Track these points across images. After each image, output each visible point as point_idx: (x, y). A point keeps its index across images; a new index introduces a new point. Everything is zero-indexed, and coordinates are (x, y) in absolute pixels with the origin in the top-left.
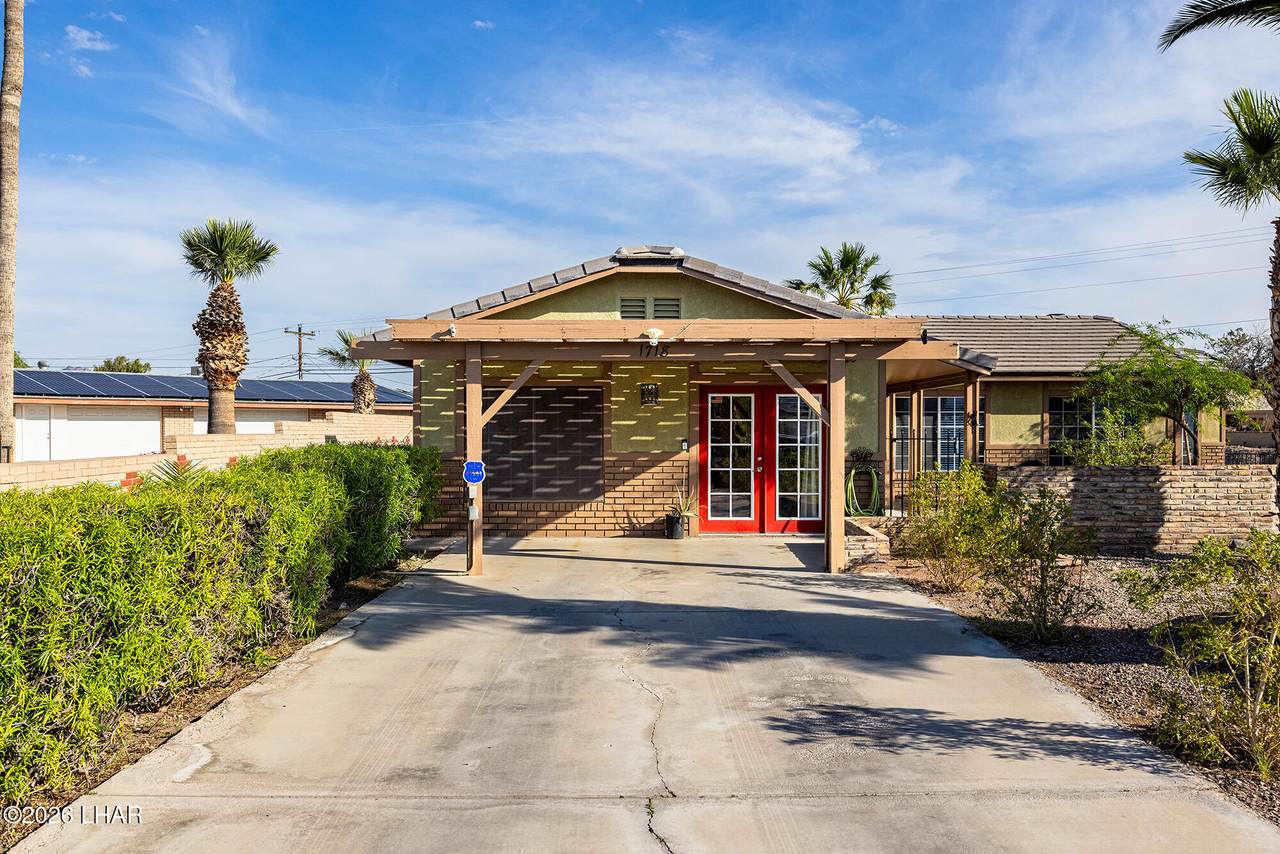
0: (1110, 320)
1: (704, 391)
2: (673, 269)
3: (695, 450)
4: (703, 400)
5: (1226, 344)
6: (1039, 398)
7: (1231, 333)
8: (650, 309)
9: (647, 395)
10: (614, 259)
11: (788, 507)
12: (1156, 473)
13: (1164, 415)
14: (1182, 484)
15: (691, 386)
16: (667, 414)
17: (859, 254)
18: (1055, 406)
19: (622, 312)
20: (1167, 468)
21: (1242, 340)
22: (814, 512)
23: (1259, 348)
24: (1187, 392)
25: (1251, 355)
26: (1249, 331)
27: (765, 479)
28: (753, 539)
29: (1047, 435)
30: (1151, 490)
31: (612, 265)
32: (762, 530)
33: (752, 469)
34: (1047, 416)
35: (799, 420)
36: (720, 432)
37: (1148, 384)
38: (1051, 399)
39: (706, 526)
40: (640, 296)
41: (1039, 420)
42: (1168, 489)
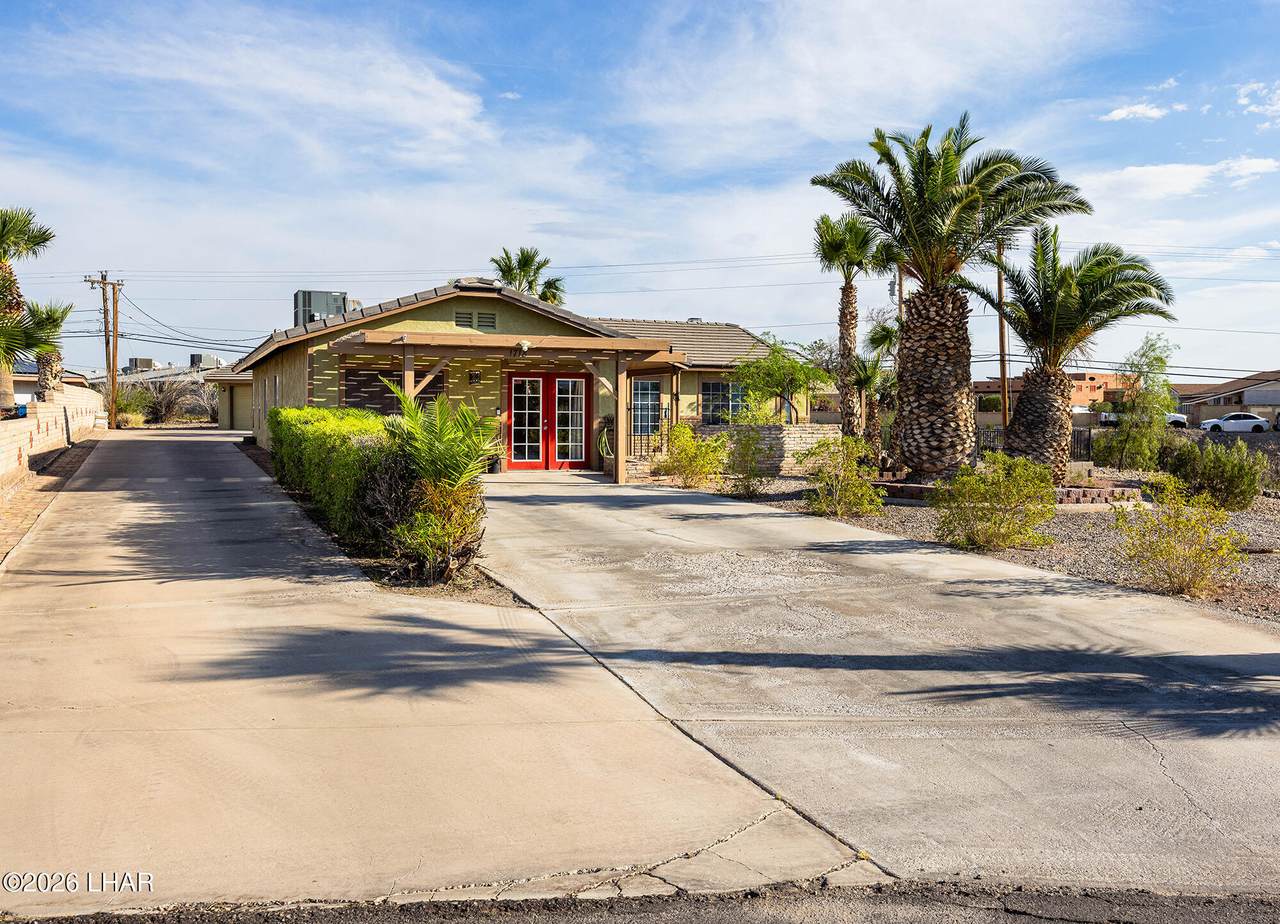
0: (736, 327)
1: (511, 375)
2: (495, 295)
3: (505, 415)
4: (510, 383)
5: (811, 348)
6: (696, 384)
7: (816, 342)
8: (475, 321)
9: (473, 378)
10: (456, 287)
11: (564, 453)
12: (780, 429)
13: (777, 395)
14: (794, 435)
15: (502, 373)
16: (486, 391)
17: (534, 256)
18: (706, 389)
19: (456, 321)
20: (787, 427)
21: (821, 348)
22: (579, 456)
23: (831, 352)
24: (792, 381)
25: (827, 357)
26: (826, 341)
27: (548, 435)
28: (540, 475)
29: (700, 410)
30: (778, 439)
31: (455, 290)
32: (547, 468)
33: (541, 428)
34: (700, 396)
35: (570, 396)
36: (520, 404)
37: (769, 375)
38: (703, 384)
39: (511, 466)
40: (469, 311)
41: (695, 400)
42: (787, 440)
